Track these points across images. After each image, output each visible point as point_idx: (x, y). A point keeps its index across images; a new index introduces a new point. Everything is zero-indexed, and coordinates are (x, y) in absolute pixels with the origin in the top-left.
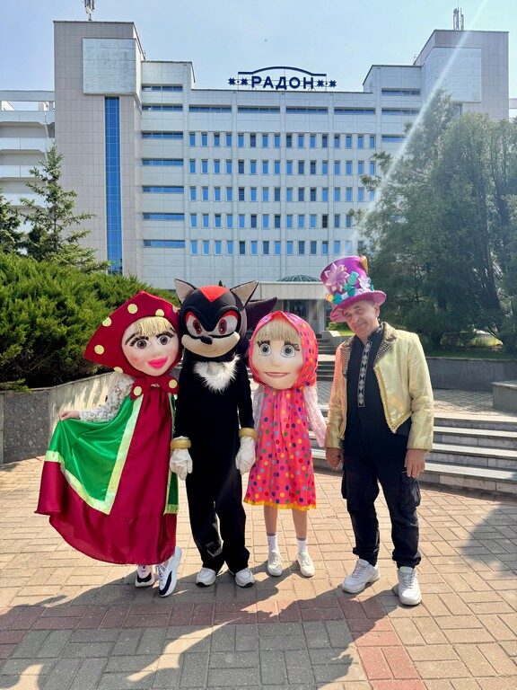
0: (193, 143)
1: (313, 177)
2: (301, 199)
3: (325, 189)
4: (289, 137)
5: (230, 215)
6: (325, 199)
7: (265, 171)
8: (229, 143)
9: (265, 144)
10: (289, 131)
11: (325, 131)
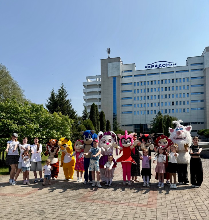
0: (135, 85)
1: (169, 91)
2: (166, 97)
3: (173, 94)
4: (162, 81)
5: (145, 104)
6: (173, 97)
7: (155, 91)
8: (145, 84)
9: (155, 83)
10: (162, 79)
11: (173, 78)
